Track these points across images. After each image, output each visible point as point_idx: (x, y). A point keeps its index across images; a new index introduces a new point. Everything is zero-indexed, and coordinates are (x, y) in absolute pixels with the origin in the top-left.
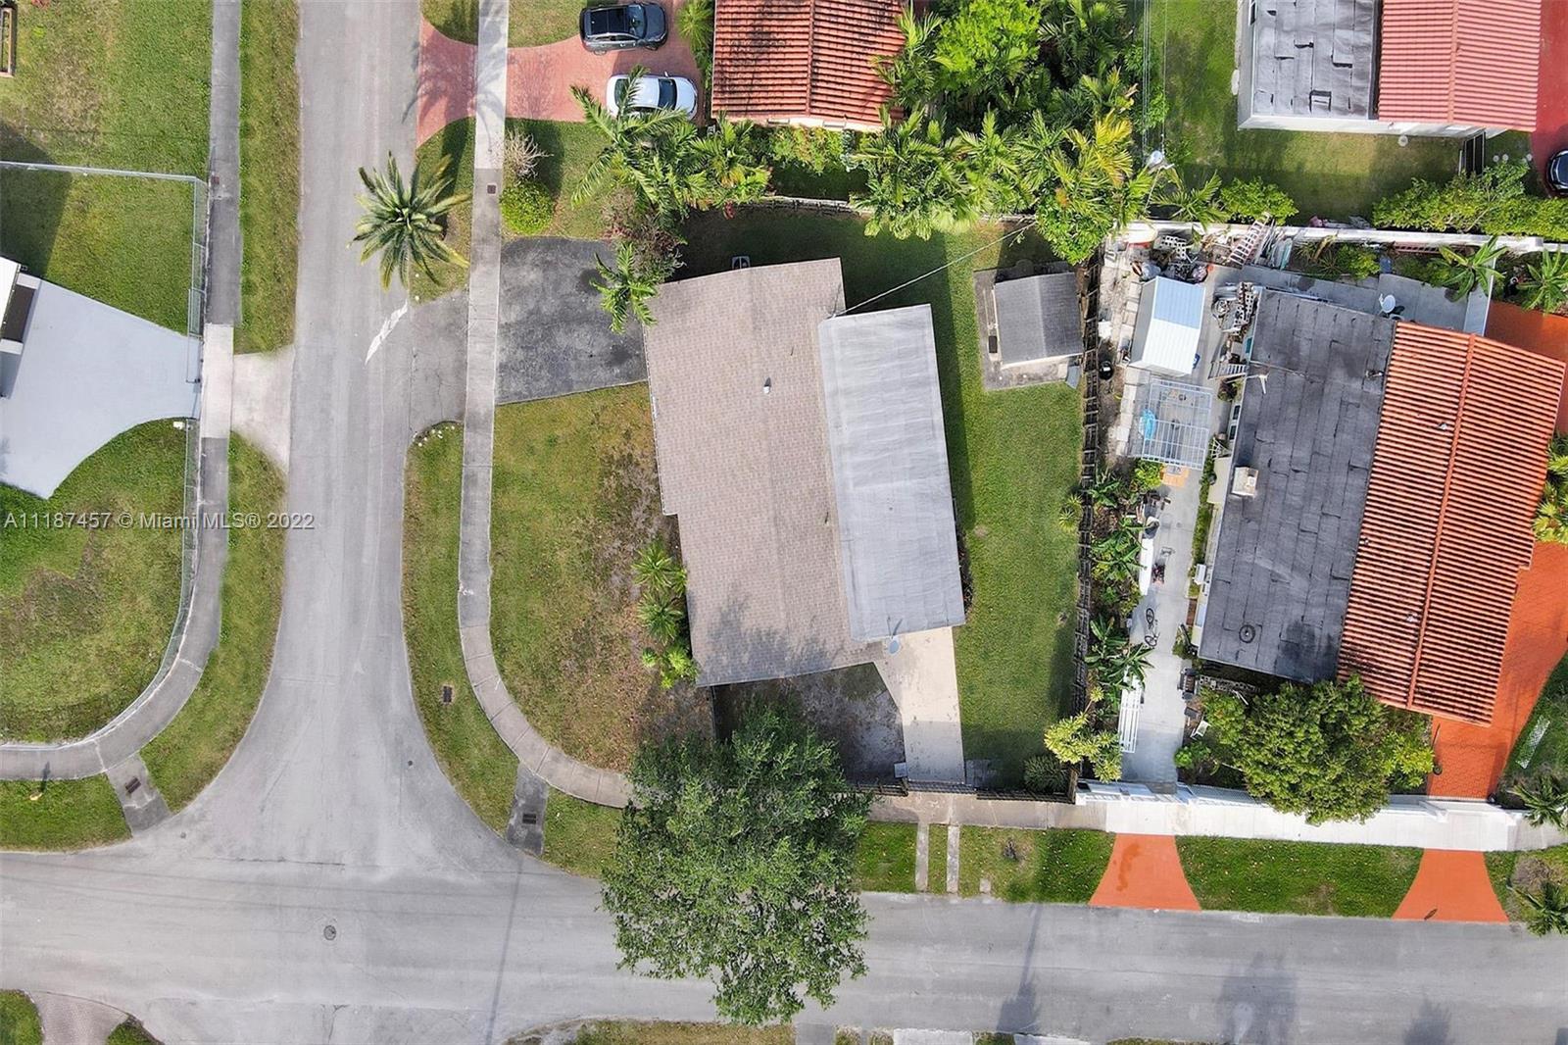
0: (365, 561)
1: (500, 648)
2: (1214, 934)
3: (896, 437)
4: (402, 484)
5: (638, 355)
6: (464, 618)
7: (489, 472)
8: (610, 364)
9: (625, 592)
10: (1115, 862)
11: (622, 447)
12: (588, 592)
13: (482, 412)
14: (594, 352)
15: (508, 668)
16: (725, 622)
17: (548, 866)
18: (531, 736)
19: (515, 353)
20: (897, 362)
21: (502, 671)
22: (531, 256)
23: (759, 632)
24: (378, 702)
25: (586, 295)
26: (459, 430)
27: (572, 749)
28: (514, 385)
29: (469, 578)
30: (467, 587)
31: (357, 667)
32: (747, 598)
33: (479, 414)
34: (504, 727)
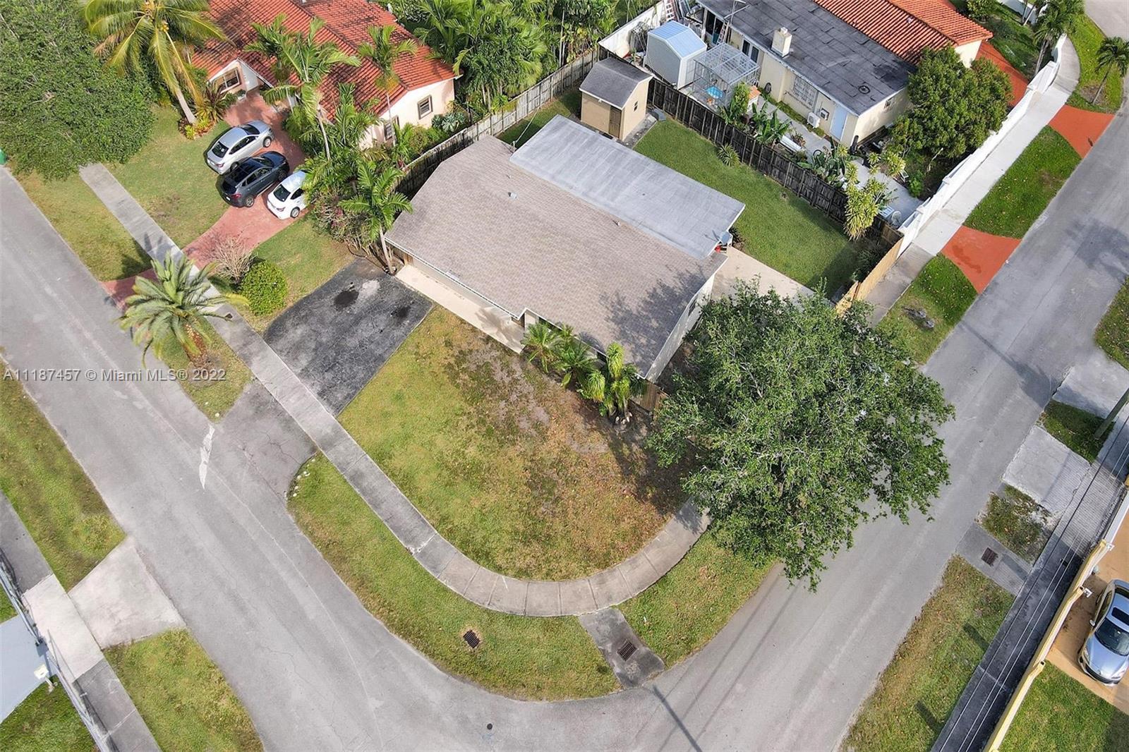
0: (311, 617)
1: (482, 555)
2: (1042, 242)
3: (607, 168)
4: (301, 534)
5: (413, 303)
6: (434, 568)
7: (367, 459)
8: (399, 323)
9: (537, 425)
10: (959, 264)
11: (451, 352)
12: (512, 452)
13: (329, 431)
14: (382, 328)
15: (500, 561)
16: (620, 321)
17: (679, 666)
18: (567, 588)
19: (324, 378)
20: (569, 144)
21: (499, 569)
22: (288, 324)
23: (646, 302)
24: (415, 712)
25: (348, 308)
26: (320, 457)
27: (605, 562)
28: (338, 395)
29: (413, 538)
30: (417, 544)
31: (373, 704)
32: (617, 295)
33: (328, 433)
34: (540, 606)
